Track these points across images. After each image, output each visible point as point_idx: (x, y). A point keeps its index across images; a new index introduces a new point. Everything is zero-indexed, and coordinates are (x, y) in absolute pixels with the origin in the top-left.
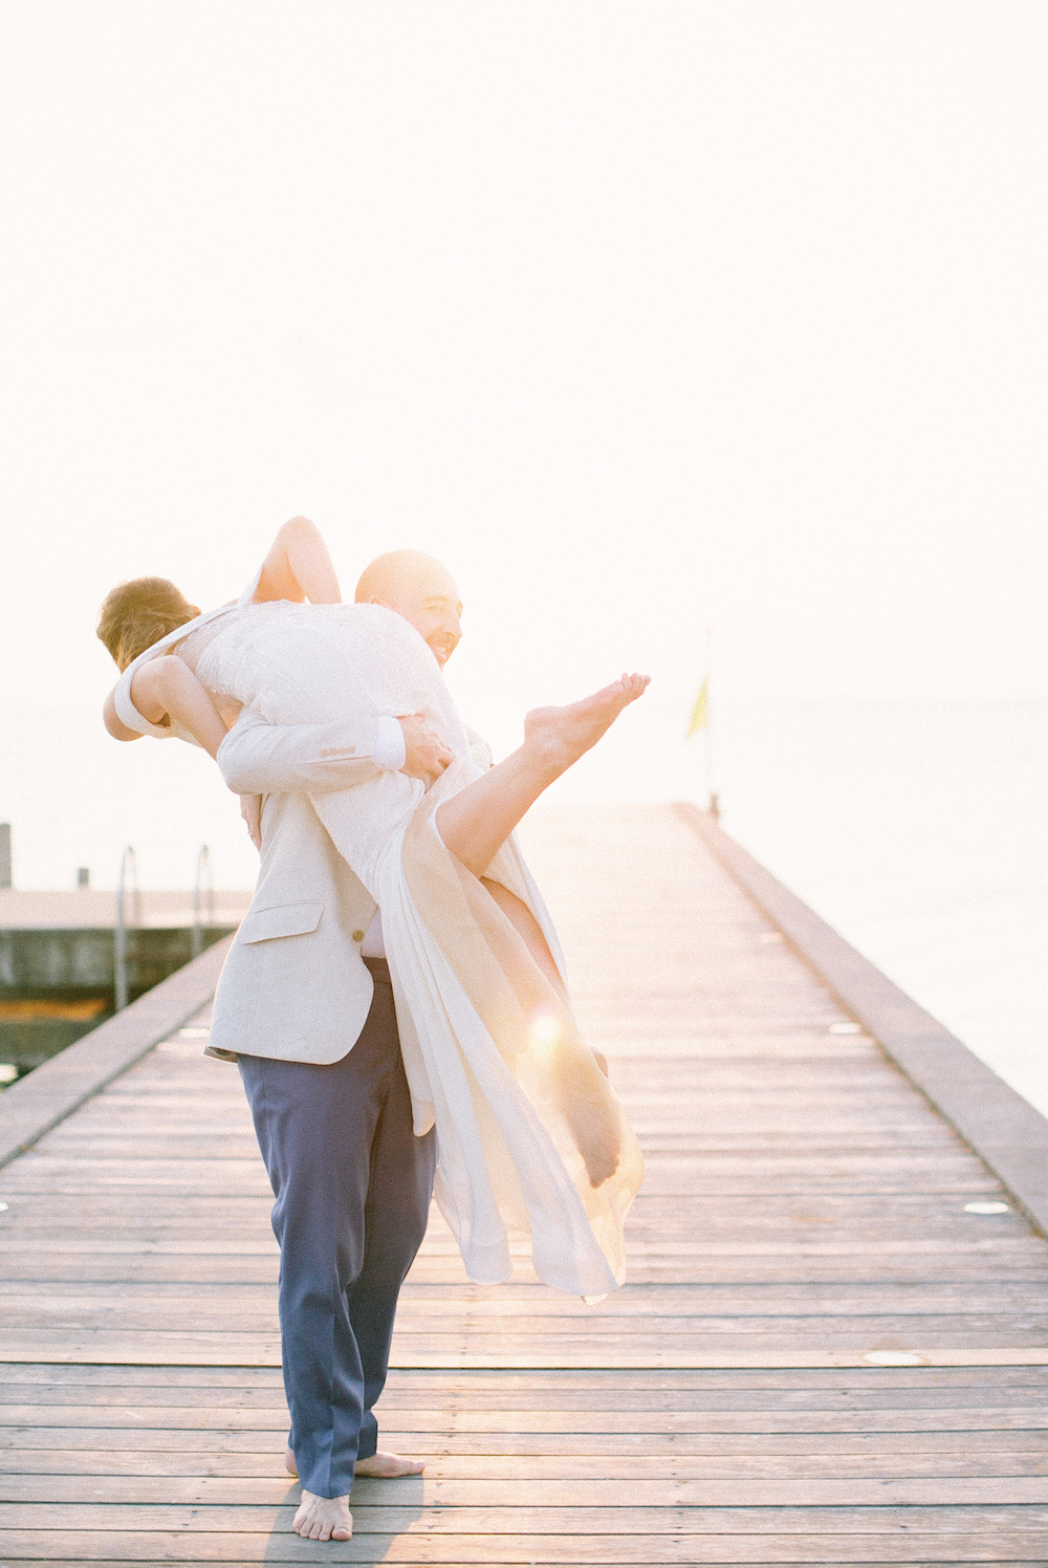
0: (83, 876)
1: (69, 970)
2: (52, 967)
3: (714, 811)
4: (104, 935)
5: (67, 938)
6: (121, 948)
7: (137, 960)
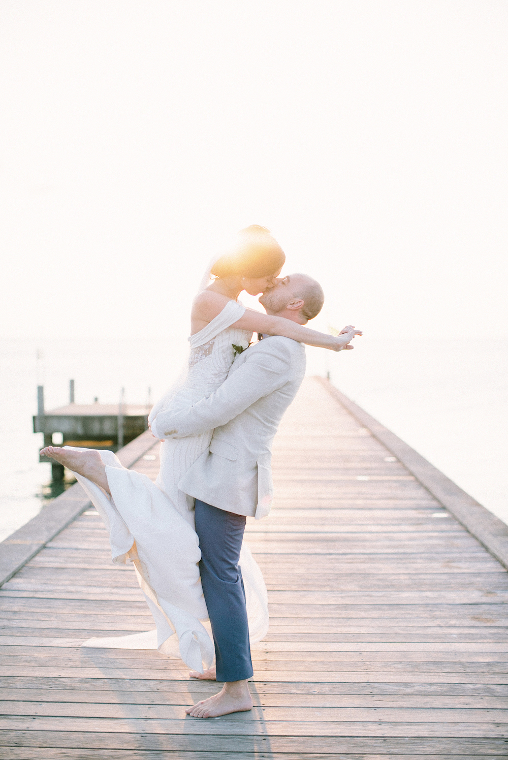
0: (96, 399)
1: (102, 429)
2: (96, 429)
3: (328, 378)
4: (114, 418)
5: (101, 419)
6: (121, 422)
7: (126, 427)
